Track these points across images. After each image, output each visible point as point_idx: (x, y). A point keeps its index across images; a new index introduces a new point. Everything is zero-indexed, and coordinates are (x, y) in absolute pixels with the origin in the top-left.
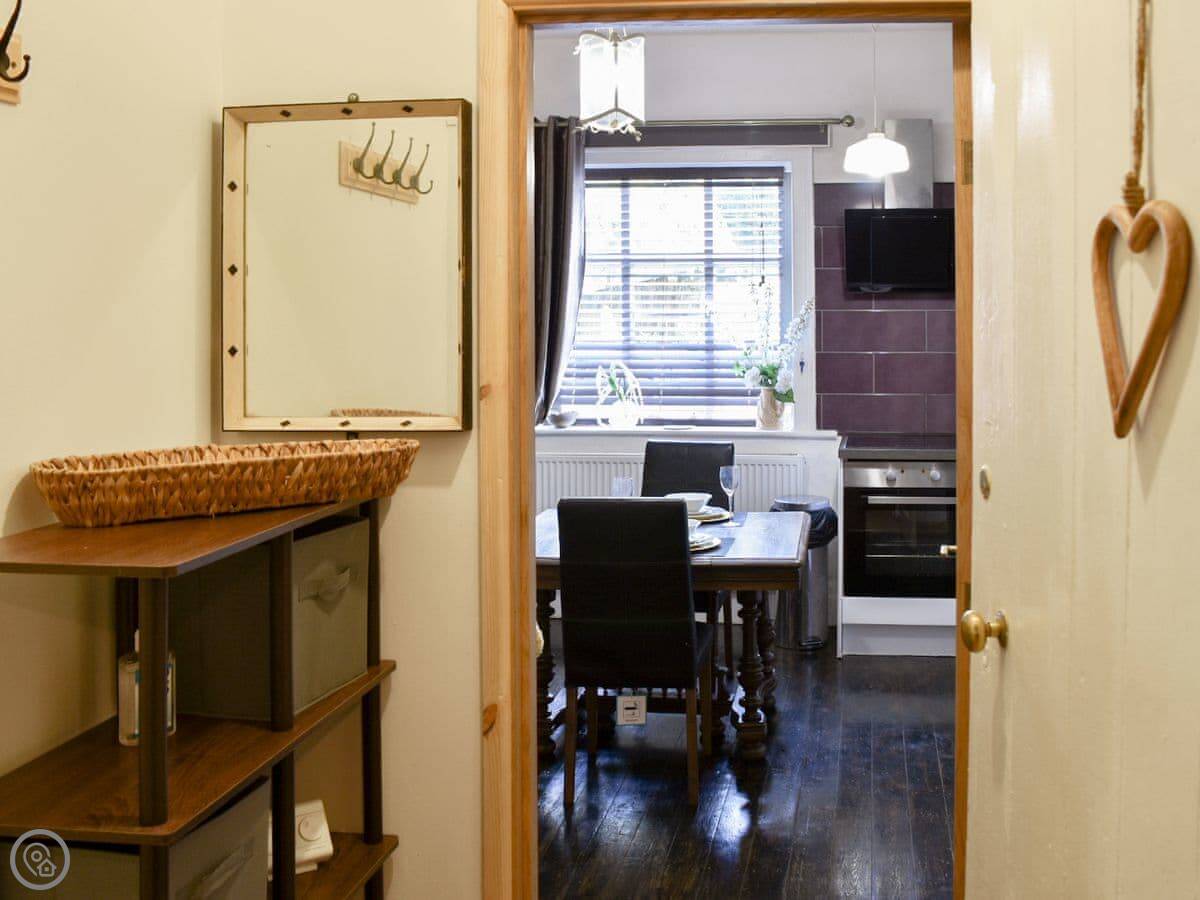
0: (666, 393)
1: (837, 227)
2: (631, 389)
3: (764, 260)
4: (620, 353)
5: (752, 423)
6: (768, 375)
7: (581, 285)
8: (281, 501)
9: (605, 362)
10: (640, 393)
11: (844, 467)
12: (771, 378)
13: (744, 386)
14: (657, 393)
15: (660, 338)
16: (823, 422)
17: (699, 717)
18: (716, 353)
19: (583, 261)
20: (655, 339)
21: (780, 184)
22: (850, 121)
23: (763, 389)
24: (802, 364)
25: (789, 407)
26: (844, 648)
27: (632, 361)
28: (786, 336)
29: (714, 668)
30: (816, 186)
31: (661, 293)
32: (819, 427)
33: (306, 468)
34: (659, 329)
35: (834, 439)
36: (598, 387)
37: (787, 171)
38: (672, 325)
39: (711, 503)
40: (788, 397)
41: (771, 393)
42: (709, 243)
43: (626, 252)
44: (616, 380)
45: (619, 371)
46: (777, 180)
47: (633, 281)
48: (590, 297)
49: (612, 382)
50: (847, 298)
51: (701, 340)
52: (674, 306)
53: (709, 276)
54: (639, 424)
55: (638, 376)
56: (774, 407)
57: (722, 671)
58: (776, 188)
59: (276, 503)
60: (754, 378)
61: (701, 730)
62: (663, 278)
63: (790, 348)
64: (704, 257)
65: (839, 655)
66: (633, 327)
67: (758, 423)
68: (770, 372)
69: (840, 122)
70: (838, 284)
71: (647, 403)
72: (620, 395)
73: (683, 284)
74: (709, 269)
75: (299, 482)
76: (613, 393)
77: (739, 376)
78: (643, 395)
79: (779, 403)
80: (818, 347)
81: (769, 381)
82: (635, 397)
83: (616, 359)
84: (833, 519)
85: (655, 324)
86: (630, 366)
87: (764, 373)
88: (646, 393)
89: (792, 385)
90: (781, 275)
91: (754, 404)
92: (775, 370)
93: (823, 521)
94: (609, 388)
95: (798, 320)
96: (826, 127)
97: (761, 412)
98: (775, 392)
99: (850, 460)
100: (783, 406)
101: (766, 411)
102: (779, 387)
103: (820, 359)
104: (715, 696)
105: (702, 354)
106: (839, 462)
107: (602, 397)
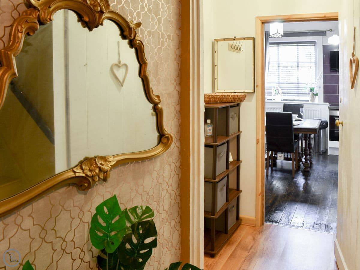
0: (288, 93)
1: (328, 55)
2: (280, 92)
3: (311, 63)
4: (277, 84)
5: (308, 101)
6: (312, 90)
7: (268, 69)
8: (228, 101)
10: (282, 93)
11: (330, 110)
12: (313, 90)
13: (306, 92)
14: (286, 93)
15: (287, 81)
16: (325, 101)
17: (295, 162)
18: (300, 84)
19: (269, 63)
20: (285, 81)
21: (315, 45)
22: (331, 30)
23: (311, 93)
24: (320, 87)
25: (317, 97)
26: (330, 153)
27: (280, 86)
28: (316, 81)
29: (298, 152)
30: (323, 45)
31: (287, 70)
32: (324, 102)
33: (231, 96)
34: (286, 79)
35: (327, 105)
36: (272, 92)
37: (316, 42)
38: (290, 78)
39: (298, 117)
40: (317, 95)
41: (312, 94)
42: (298, 59)
43: (279, 61)
44: (276, 90)
45: (277, 88)
46: (314, 44)
47: (280, 68)
48: (270, 71)
49: (275, 91)
50: (331, 72)
51: (296, 82)
52: (290, 73)
53: (298, 67)
54: (282, 100)
56: (313, 97)
57: (300, 153)
58: (314, 46)
59: (227, 102)
60: (309, 90)
61: (295, 165)
62: (287, 67)
63: (317, 83)
64: (297, 62)
65: (328, 154)
66: (280, 78)
67: (310, 101)
68: (312, 89)
69: (329, 31)
70: (329, 68)
71: (284, 96)
73: (292, 68)
74: (298, 65)
75: (230, 99)
76: (276, 93)
77: (305, 90)
79: (315, 96)
80: (324, 83)
81: (312, 91)
83: (276, 85)
84: (327, 123)
85: (285, 78)
86: (280, 87)
87: (311, 89)
89: (318, 92)
90: (315, 66)
91: (308, 96)
92: (314, 88)
93: (325, 123)
94: (275, 92)
95: (319, 77)
96: (325, 32)
97: (310, 98)
98: (313, 94)
99: (331, 109)
100: (315, 97)
102: (315, 92)
103: (325, 86)
104: (299, 158)
105: (297, 84)
106: (328, 109)
107: (273, 94)
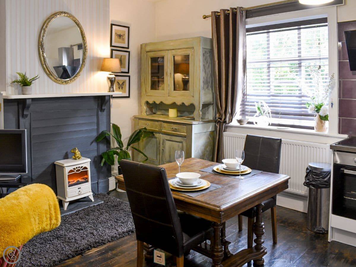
0: (282, 114)
2: (266, 111)
3: (320, 59)
5: (312, 128)
9: (257, 100)
10: (270, 113)
11: (334, 154)
12: (319, 109)
16: (341, 130)
23: (316, 114)
24: (332, 104)
30: (338, 24)
32: (339, 133)
34: (281, 88)
37: (328, 19)
40: (326, 118)
42: (300, 53)
43: (269, 58)
45: (262, 104)
46: (326, 24)
47: (271, 70)
51: (297, 93)
53: (300, 66)
54: (269, 125)
55: (270, 106)
56: (321, 122)
60: (313, 109)
64: (298, 58)
66: (271, 87)
67: (315, 129)
68: (319, 107)
71: (273, 117)
72: (262, 114)
74: (300, 64)
76: (260, 113)
78: (271, 114)
80: (340, 96)
81: (318, 111)
82: (268, 115)
83: (261, 100)
87: (316, 107)
88: (272, 113)
89: (327, 113)
91: (313, 120)
92: (321, 106)
98: (321, 116)
99: (337, 151)
100: (324, 122)
101: (317, 123)
106: (331, 151)
